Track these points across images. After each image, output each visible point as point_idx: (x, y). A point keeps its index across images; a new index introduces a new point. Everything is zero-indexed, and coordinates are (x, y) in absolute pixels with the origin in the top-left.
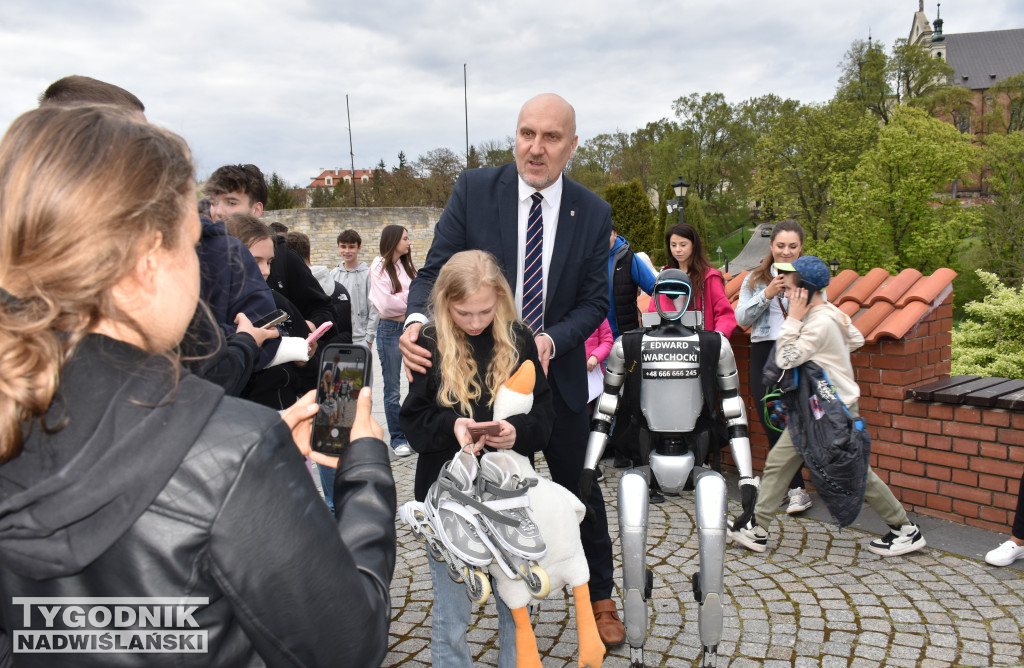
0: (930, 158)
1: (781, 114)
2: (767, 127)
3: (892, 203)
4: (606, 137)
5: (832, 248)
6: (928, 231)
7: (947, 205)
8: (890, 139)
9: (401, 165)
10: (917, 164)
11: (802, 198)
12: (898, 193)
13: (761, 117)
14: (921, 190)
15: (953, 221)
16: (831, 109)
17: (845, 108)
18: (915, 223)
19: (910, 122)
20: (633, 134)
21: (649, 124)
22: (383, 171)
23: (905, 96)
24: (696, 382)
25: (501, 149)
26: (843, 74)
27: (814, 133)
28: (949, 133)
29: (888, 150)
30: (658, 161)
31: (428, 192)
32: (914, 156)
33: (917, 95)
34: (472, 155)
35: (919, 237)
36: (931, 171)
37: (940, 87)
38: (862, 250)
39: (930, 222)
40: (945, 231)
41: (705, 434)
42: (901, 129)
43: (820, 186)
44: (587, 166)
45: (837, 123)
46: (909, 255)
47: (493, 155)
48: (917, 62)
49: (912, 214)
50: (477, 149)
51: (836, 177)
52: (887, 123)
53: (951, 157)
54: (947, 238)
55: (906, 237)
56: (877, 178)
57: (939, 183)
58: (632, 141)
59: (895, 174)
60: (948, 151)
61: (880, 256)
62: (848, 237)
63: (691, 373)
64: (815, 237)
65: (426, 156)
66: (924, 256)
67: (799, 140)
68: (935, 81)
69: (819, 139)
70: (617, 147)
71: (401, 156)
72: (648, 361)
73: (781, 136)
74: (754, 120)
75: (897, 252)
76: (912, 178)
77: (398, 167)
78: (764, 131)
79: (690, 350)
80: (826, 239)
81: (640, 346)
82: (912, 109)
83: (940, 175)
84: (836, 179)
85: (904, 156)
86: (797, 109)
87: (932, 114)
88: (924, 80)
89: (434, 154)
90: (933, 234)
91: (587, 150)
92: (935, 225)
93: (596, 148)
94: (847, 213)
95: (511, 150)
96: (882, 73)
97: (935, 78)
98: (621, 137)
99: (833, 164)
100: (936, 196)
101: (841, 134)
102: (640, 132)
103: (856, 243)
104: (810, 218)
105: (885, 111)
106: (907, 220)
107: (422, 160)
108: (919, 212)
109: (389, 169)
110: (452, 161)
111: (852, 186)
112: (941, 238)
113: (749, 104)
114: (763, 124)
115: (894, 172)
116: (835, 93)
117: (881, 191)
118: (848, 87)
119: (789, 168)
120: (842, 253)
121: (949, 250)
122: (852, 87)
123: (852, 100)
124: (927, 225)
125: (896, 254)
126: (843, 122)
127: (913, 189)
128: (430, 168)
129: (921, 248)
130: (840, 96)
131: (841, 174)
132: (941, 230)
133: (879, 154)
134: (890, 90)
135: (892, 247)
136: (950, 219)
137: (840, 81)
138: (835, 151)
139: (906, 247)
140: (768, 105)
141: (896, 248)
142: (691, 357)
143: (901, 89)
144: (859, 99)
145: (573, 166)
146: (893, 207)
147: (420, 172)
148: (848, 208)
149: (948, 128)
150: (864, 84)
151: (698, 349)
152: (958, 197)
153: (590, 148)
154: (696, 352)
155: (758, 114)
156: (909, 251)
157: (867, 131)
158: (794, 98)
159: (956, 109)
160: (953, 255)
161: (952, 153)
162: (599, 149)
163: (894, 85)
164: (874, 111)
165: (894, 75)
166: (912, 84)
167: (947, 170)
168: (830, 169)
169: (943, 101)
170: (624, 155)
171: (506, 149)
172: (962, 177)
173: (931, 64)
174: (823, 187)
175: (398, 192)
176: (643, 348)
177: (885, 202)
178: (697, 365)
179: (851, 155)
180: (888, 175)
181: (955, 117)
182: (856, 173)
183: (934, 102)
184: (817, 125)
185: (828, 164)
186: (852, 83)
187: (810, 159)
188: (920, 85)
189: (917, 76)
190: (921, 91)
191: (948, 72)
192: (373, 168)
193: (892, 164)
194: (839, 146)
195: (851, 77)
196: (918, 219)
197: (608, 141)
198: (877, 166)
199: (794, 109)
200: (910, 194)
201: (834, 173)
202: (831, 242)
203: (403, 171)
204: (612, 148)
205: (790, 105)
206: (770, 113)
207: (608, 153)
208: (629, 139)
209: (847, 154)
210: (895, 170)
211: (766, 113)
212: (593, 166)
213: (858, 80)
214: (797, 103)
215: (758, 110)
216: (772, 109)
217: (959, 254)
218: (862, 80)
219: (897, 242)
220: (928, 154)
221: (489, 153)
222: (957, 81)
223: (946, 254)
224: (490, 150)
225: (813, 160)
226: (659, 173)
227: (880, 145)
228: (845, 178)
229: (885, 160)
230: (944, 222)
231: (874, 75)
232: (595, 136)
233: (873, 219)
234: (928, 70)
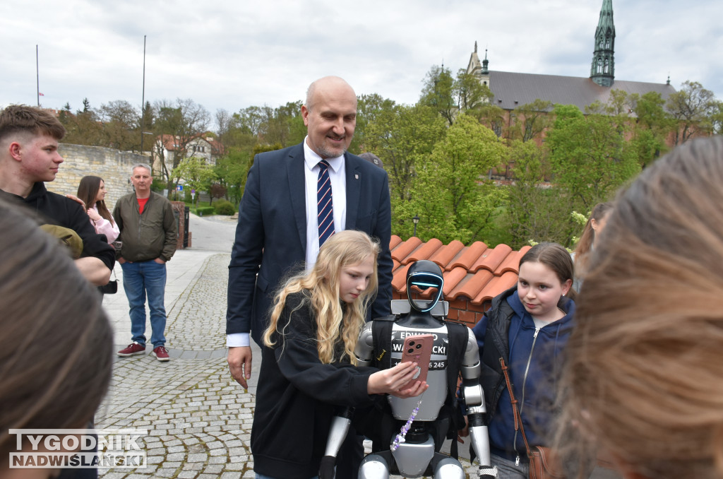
0: (478, 151)
1: (383, 109)
2: (372, 116)
3: (454, 179)
4: (256, 108)
5: (413, 207)
6: (475, 200)
7: (487, 184)
8: (454, 135)
9: (85, 109)
10: (470, 154)
11: (395, 169)
12: (458, 173)
13: (368, 109)
14: (472, 172)
15: (491, 195)
16: (416, 110)
17: (425, 110)
18: (467, 194)
19: (466, 126)
20: (276, 109)
21: (288, 104)
22: (69, 112)
23: (463, 107)
24: (443, 373)
25: (172, 107)
26: (425, 87)
27: (404, 125)
28: (490, 136)
29: (453, 143)
30: (294, 131)
31: (107, 134)
32: (469, 149)
33: (472, 107)
34: (147, 109)
35: (469, 204)
36: (479, 160)
37: (485, 105)
38: (433, 210)
39: (476, 194)
40: (486, 201)
41: (446, 420)
42: (462, 129)
43: (407, 162)
44: (240, 129)
45: (420, 120)
46: (463, 215)
47: (165, 111)
48: (472, 86)
49: (466, 188)
50: (152, 105)
51: (418, 157)
52: (451, 124)
53: (492, 152)
54: (486, 206)
55: (461, 203)
56: (444, 161)
57: (484, 169)
58: (275, 114)
59: (456, 161)
60: (490, 148)
61: (444, 214)
62: (425, 199)
63: (439, 366)
64: (402, 198)
65: (107, 105)
66: (472, 217)
67: (394, 128)
68: (482, 100)
69: (408, 129)
70: (264, 117)
71: (86, 102)
72: (397, 351)
73: (383, 125)
74: (364, 111)
75: (455, 212)
76: (467, 164)
77: (82, 110)
78: (370, 119)
79: (439, 343)
80: (410, 199)
81: (391, 335)
82: (468, 117)
83: (484, 163)
84: (418, 158)
85: (463, 148)
86: (393, 107)
87: (480, 122)
88: (475, 99)
89: (114, 104)
90: (478, 202)
91: (241, 116)
92: (480, 197)
93: (248, 116)
94: (424, 183)
95: (180, 109)
96: (450, 90)
97: (482, 98)
98: (268, 110)
99: (416, 148)
100: (481, 177)
101: (423, 128)
102: (282, 108)
103: (430, 204)
104: (399, 184)
105: (450, 116)
106: (463, 191)
107: (104, 108)
108: (470, 187)
109: (74, 111)
110: (130, 111)
111: (428, 164)
112: (483, 205)
113: (361, 99)
114: (370, 114)
115: (456, 158)
116: (419, 99)
117: (446, 171)
118: (427, 96)
119: (386, 147)
120: (420, 210)
121: (487, 214)
122: (430, 97)
123: (429, 105)
124: (475, 196)
125: (455, 214)
126: (424, 119)
127: (467, 171)
128: (110, 115)
129: (469, 211)
130: (422, 101)
131: (422, 155)
132: (483, 200)
133: (447, 145)
134: (453, 102)
135: (452, 209)
136: (489, 193)
137: (423, 91)
138: (417, 139)
139: (461, 210)
140: (374, 101)
141: (455, 210)
142: (440, 350)
143: (461, 102)
144: (434, 105)
145: (229, 127)
146: (454, 182)
147: (101, 117)
148: (425, 180)
149: (490, 133)
150: (438, 96)
151: (447, 342)
152: (492, 178)
153: (244, 115)
154: (445, 345)
155: (367, 106)
156: (463, 213)
157: (439, 128)
158: (392, 99)
159: (493, 119)
160: (490, 218)
161: (492, 150)
162: (251, 117)
163: (457, 99)
164: (443, 115)
165: (457, 92)
166: (468, 100)
167: (487, 161)
168: (415, 151)
169: (486, 114)
170: (269, 124)
171: (176, 108)
172: (498, 166)
173: (480, 88)
174: (408, 164)
175: (81, 132)
176: (393, 338)
177: (449, 177)
178: (444, 358)
179: (428, 143)
180: (452, 159)
181: (493, 126)
182: (431, 156)
183: (481, 114)
184: (407, 120)
185: (413, 147)
186: (430, 93)
187: (401, 142)
188: (473, 101)
189: (471, 95)
190: (473, 105)
191: (490, 96)
192: (60, 109)
193: (455, 153)
194: (420, 136)
195: (430, 90)
196: (469, 191)
197: (258, 112)
198: (445, 153)
199: (391, 106)
200: (465, 174)
201: (417, 155)
202: (413, 202)
203: (86, 115)
204: (260, 117)
205: (388, 104)
206: (375, 107)
207: (257, 120)
208: (273, 113)
209: (426, 142)
210: (456, 157)
211: (372, 107)
212: (244, 129)
213: (433, 92)
214: (394, 103)
215: (366, 103)
216: (376, 105)
217: (493, 217)
218: (437, 93)
219: (455, 206)
220: (477, 148)
221: (162, 109)
222: (496, 102)
223: (485, 217)
224: (163, 106)
225: (403, 143)
226: (294, 140)
227: (447, 139)
228: (424, 158)
229: (451, 149)
230: (485, 195)
231: (444, 90)
232: (248, 106)
233: (440, 189)
234: (478, 92)
